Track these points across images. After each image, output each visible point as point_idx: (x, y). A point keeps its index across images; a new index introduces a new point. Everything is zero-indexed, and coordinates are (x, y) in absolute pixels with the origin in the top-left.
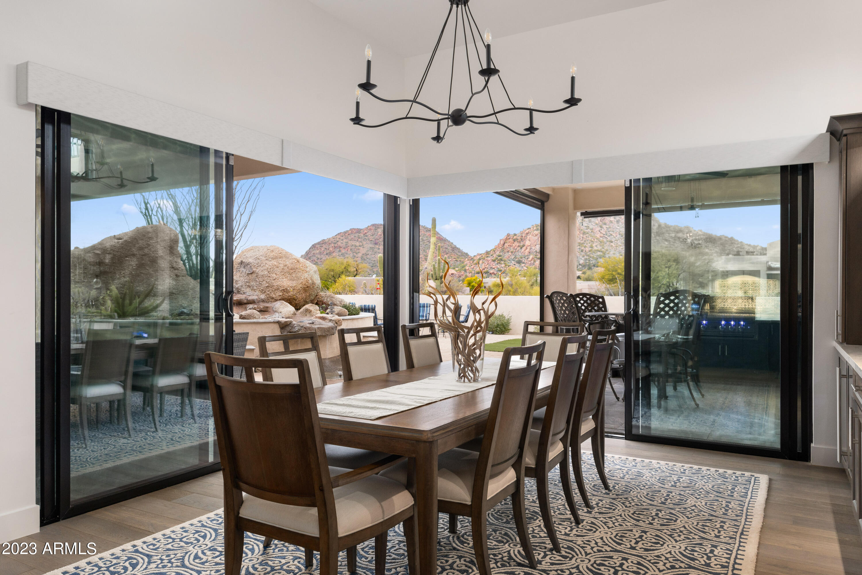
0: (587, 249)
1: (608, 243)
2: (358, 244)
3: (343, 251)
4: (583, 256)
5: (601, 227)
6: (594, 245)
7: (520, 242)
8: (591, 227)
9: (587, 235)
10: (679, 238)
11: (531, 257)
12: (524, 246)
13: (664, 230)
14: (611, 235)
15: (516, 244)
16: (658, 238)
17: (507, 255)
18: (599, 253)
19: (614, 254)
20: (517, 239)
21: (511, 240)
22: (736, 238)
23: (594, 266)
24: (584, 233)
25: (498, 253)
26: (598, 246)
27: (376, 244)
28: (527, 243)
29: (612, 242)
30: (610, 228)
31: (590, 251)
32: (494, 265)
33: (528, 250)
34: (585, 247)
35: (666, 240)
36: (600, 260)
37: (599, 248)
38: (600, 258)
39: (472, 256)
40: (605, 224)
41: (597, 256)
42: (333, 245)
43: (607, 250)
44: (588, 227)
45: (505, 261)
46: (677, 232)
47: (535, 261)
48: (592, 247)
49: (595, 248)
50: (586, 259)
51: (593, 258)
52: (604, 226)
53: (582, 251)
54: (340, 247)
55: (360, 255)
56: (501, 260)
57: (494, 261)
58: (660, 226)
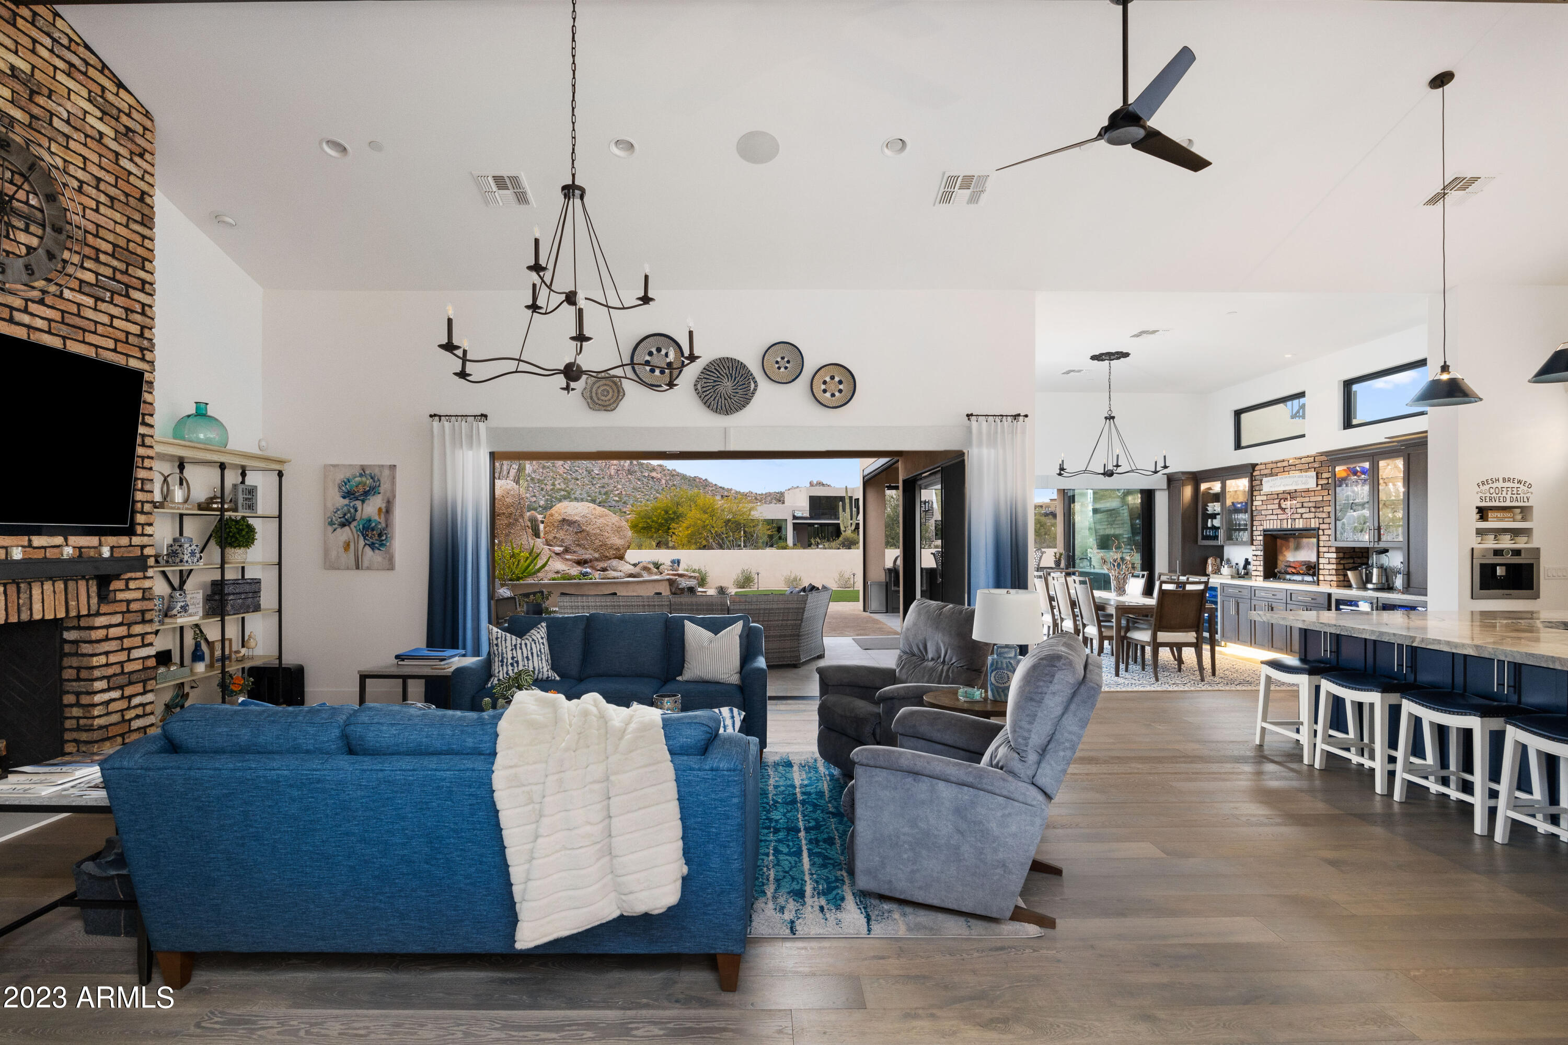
0: (549, 487)
1: (573, 481)
4: (544, 496)
6: (556, 483)
9: (548, 470)
10: (653, 478)
14: (577, 471)
16: (630, 477)
18: (563, 493)
22: (710, 480)
26: (562, 484)
29: (578, 480)
31: (552, 490)
34: (546, 485)
35: (639, 480)
37: (563, 486)
41: (561, 496)
43: (572, 489)
46: (651, 471)
48: (553, 485)
49: (558, 486)
50: (547, 500)
53: (542, 489)
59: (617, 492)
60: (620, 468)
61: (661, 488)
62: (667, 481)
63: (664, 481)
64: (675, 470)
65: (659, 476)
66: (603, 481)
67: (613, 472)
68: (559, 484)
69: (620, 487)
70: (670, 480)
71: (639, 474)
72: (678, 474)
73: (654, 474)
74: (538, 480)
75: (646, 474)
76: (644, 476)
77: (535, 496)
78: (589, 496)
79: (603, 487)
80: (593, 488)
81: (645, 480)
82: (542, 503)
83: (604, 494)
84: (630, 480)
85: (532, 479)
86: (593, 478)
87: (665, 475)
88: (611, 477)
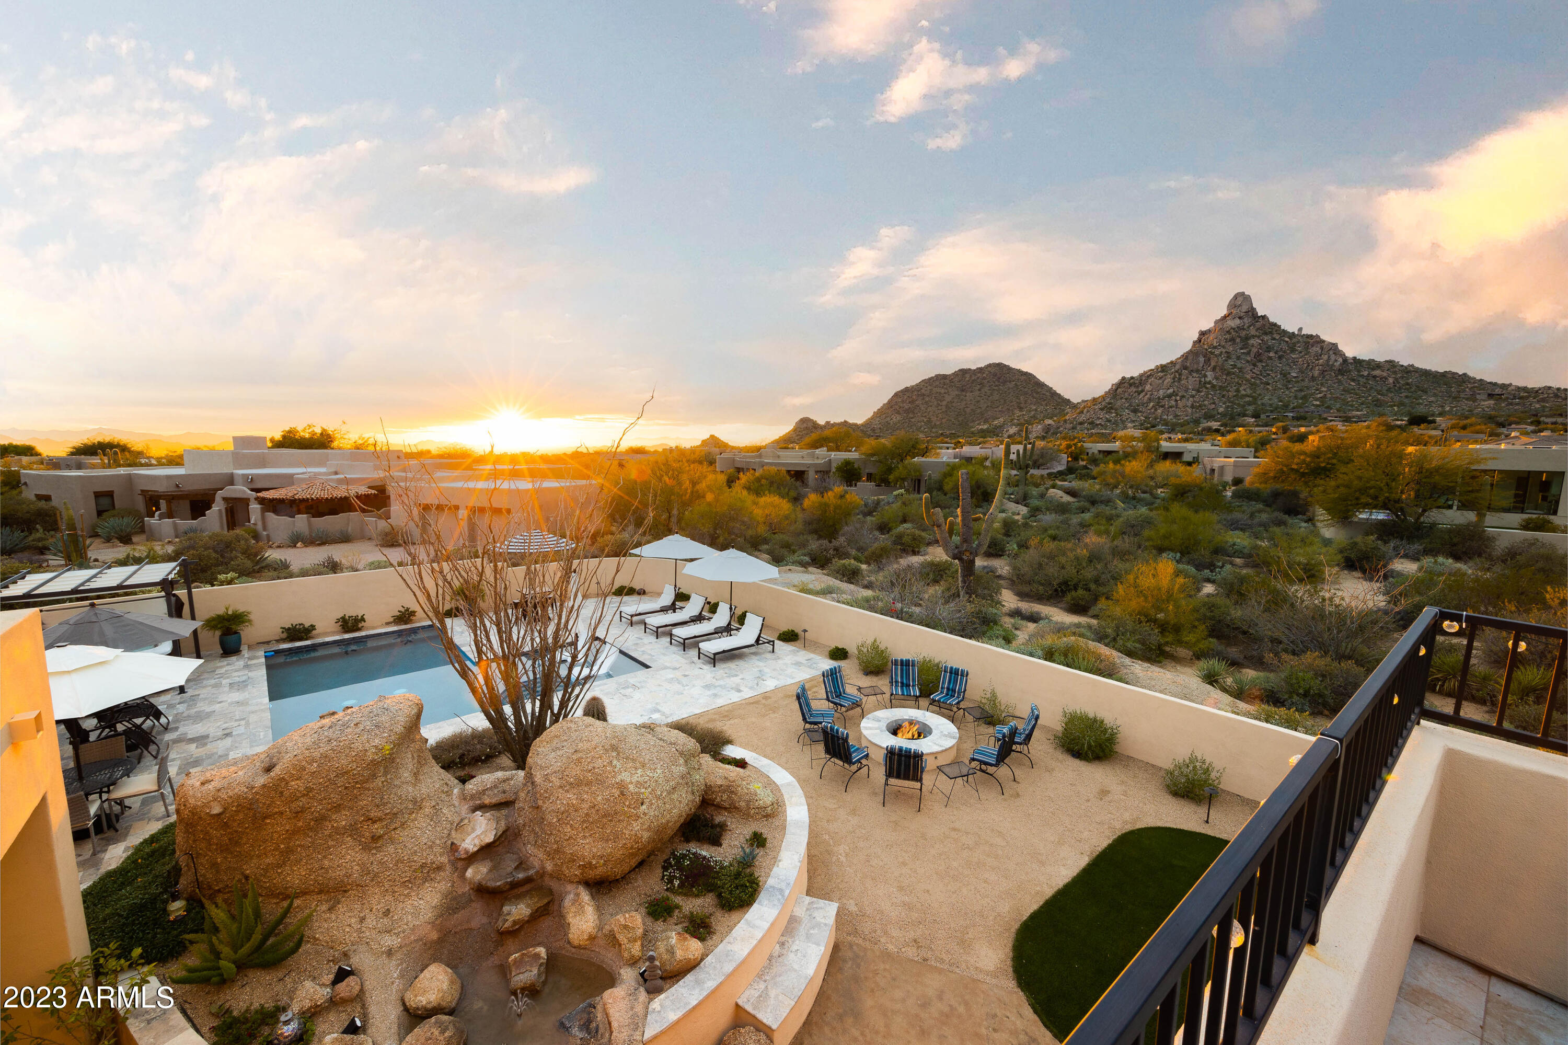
2: (943, 391)
3: (927, 399)
5: (1255, 365)
7: (1138, 387)
8: (1239, 365)
10: (1375, 377)
11: (1152, 404)
12: (1142, 391)
13: (1351, 367)
14: (1269, 375)
15: (1133, 389)
16: (1340, 377)
17: (1119, 403)
18: (1247, 399)
19: (1270, 399)
20: (1135, 383)
21: (1126, 385)
22: (1471, 374)
23: (1239, 415)
24: (1229, 374)
25: (1108, 400)
27: (963, 391)
28: (1148, 387)
29: (1268, 384)
30: (1267, 365)
31: (1234, 396)
32: (1102, 414)
33: (1148, 396)
34: (1228, 391)
35: (1353, 380)
36: (1247, 407)
37: (1249, 392)
38: (1249, 405)
39: (1075, 402)
40: (1261, 361)
42: (916, 393)
43: (1260, 395)
44: (1234, 366)
45: (1116, 410)
46: (1373, 369)
47: (1156, 410)
48: (1238, 391)
49: (1243, 392)
50: (1228, 407)
51: (1239, 405)
52: (1259, 364)
53: (1223, 396)
54: (924, 395)
55: (944, 403)
56: (1112, 408)
57: (1102, 409)
58: (1345, 360)
59: (1319, 396)
60: (1328, 368)
61: (1386, 388)
62: (1396, 379)
63: (1391, 380)
64: (1412, 366)
65: (1385, 374)
66: (1303, 384)
67: (1316, 373)
68: (1245, 390)
69: (1323, 389)
70: (1402, 377)
71: (1354, 374)
72: (1417, 370)
73: (1377, 372)
74: (1221, 386)
75: (1366, 373)
76: (1363, 376)
77: (1214, 403)
78: (1281, 401)
79: (1301, 390)
80: (1287, 392)
81: (1362, 380)
82: (1221, 410)
83: (1301, 398)
84: (1340, 382)
85: (1213, 386)
86: (1289, 382)
87: (1395, 373)
88: (1313, 379)
